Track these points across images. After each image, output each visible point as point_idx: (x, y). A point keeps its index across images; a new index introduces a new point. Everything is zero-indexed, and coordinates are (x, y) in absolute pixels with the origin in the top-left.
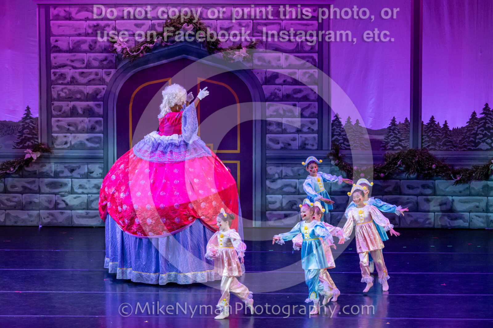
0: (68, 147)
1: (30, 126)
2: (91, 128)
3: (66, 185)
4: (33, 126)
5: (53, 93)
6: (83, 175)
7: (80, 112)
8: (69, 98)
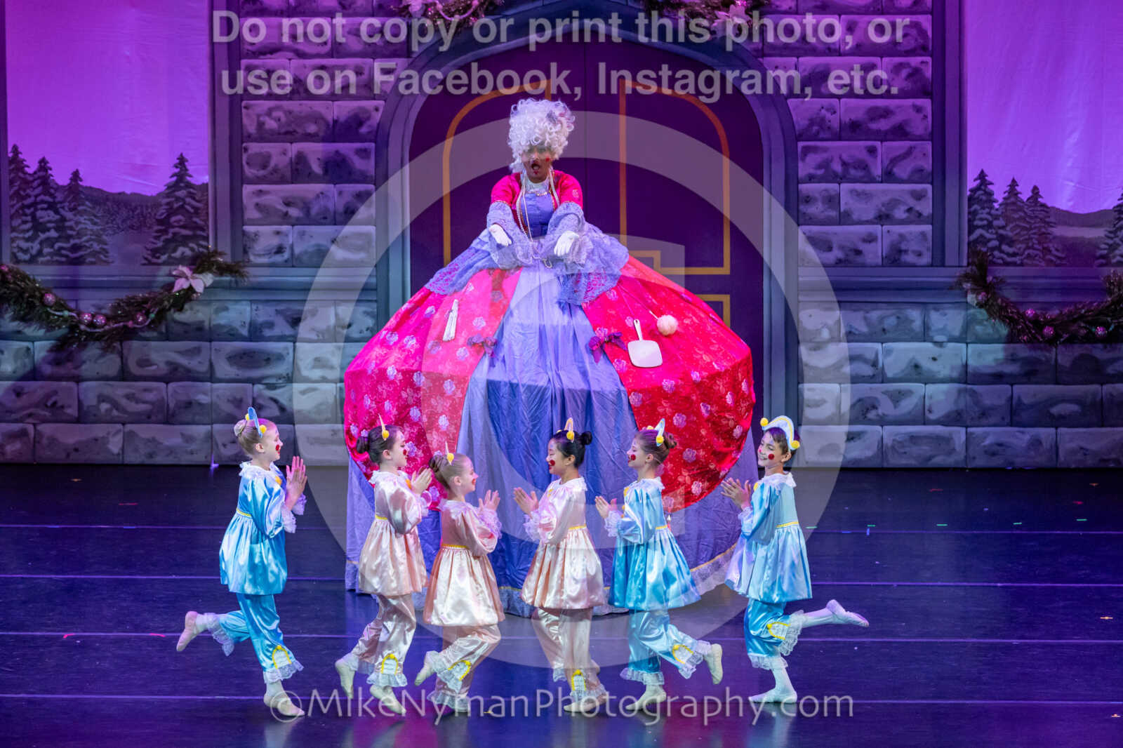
0: (286, 261)
1: (188, 207)
2: (346, 212)
3: (280, 358)
4: (193, 207)
5: (245, 121)
6: (323, 334)
7: (317, 168)
8: (288, 135)
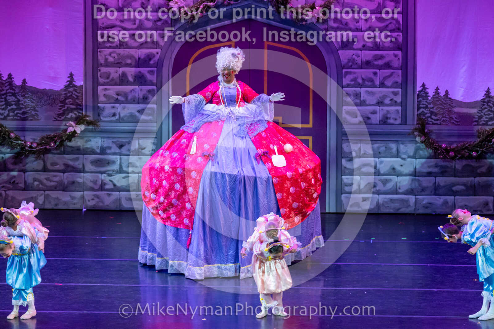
0: (117, 120)
1: (73, 95)
2: (143, 98)
3: (114, 162)
4: (76, 96)
5: (100, 57)
7: (131, 79)
8: (118, 64)
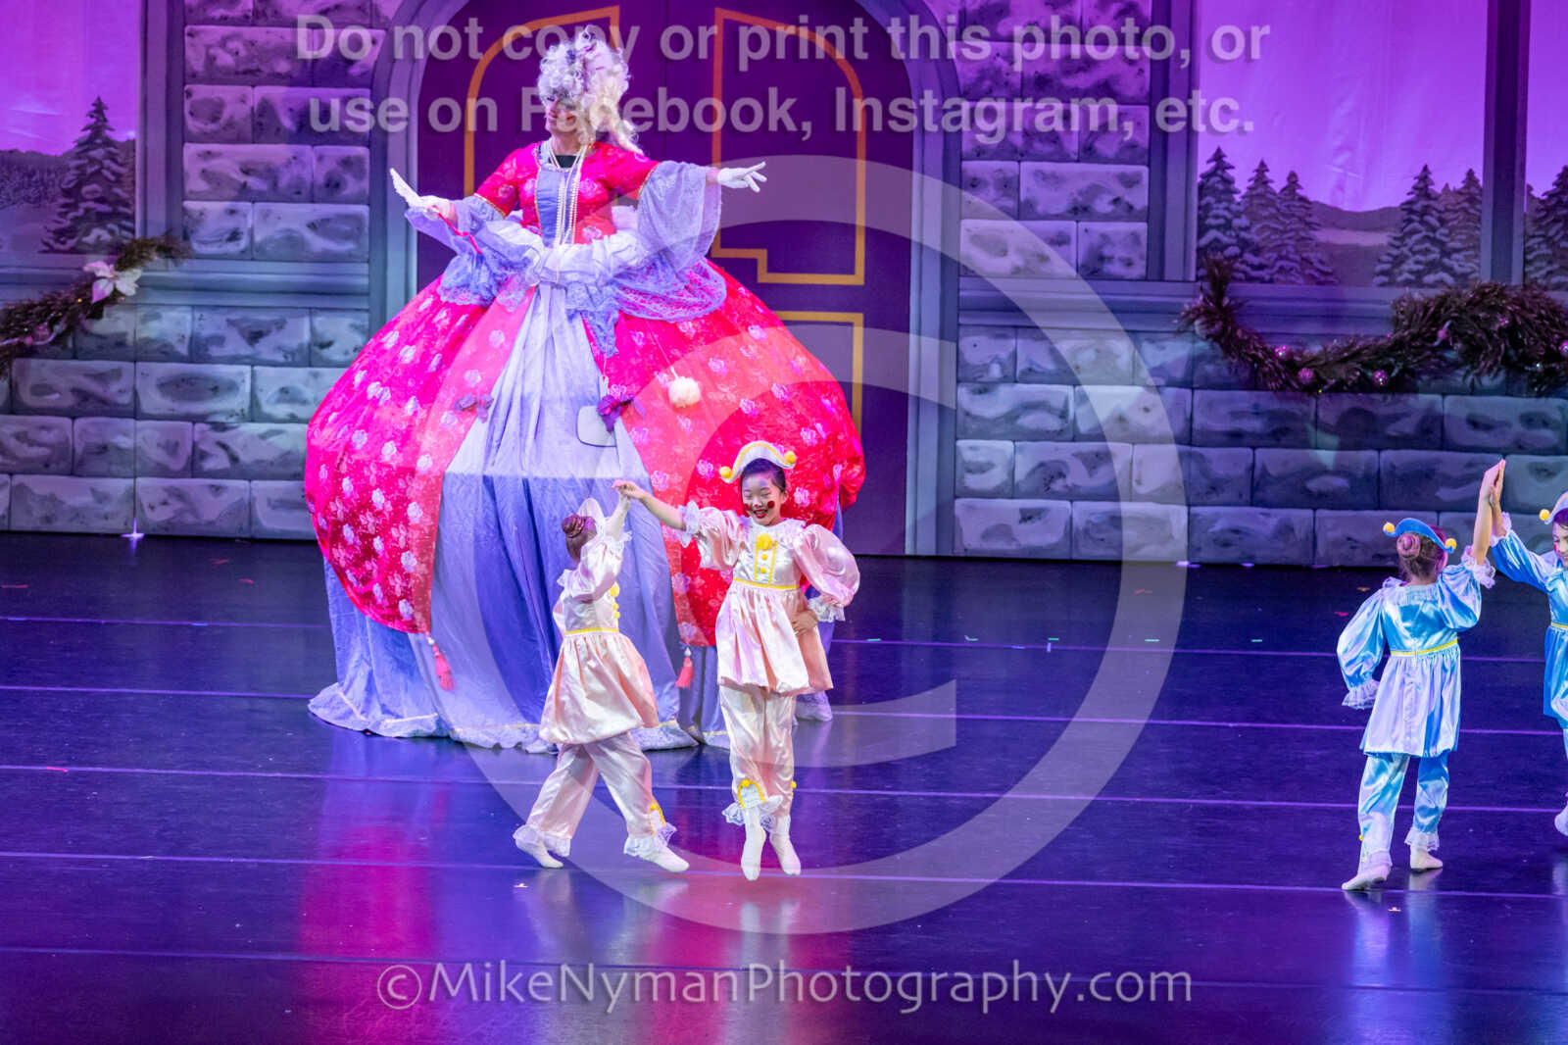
0: (243, 252)
1: (106, 173)
2: (327, 185)
3: (232, 387)
4: (114, 173)
5: (189, 53)
6: (293, 354)
7: (287, 122)
8: (249, 75)
